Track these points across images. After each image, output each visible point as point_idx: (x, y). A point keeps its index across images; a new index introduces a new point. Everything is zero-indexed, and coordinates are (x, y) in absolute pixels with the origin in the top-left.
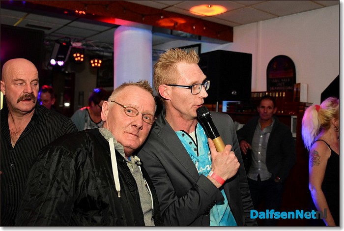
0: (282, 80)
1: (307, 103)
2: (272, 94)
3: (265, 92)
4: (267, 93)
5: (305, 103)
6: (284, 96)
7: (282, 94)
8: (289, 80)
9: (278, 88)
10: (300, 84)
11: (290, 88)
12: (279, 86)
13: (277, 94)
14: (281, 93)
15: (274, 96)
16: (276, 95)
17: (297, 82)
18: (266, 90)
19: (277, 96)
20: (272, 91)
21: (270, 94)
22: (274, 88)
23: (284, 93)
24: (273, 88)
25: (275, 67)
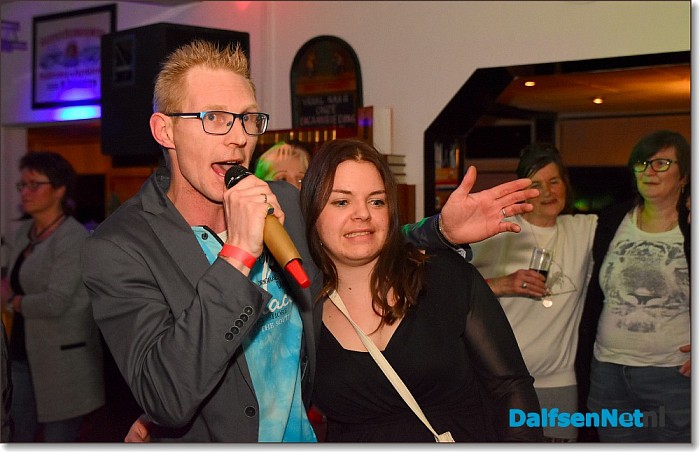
0: (330, 100)
1: (391, 155)
2: (305, 137)
3: (288, 131)
4: (292, 134)
5: (386, 156)
6: (334, 138)
7: (330, 135)
8: (346, 100)
9: (320, 120)
10: (371, 108)
11: (348, 118)
12: (322, 115)
13: (317, 134)
14: (326, 133)
15: (309, 139)
16: (313, 137)
17: (366, 103)
18: (288, 125)
19: (317, 140)
20: (305, 129)
21: (300, 134)
22: (311, 120)
23: (334, 133)
24: (306, 121)
25: (310, 65)
